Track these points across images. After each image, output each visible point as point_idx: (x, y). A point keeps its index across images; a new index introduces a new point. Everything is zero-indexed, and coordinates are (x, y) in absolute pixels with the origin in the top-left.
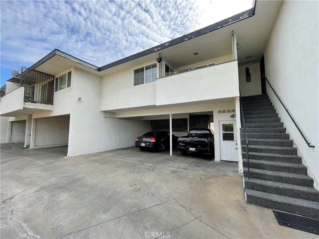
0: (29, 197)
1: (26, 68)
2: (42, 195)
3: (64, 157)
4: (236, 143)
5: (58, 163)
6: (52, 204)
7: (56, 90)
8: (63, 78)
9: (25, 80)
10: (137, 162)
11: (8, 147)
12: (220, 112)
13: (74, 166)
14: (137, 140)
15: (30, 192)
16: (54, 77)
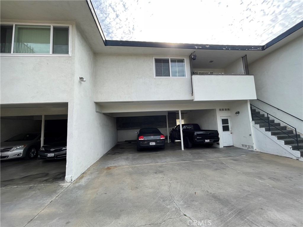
4: (231, 132)
12: (220, 110)
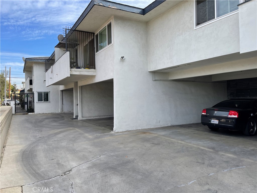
0: (84, 173)
1: (68, 29)
2: (95, 173)
3: (110, 132)
5: (106, 138)
6: (105, 186)
7: (97, 51)
8: (103, 33)
9: (69, 44)
10: (207, 149)
11: (61, 117)
13: (122, 144)
14: (203, 114)
15: (84, 167)
16: (94, 34)
